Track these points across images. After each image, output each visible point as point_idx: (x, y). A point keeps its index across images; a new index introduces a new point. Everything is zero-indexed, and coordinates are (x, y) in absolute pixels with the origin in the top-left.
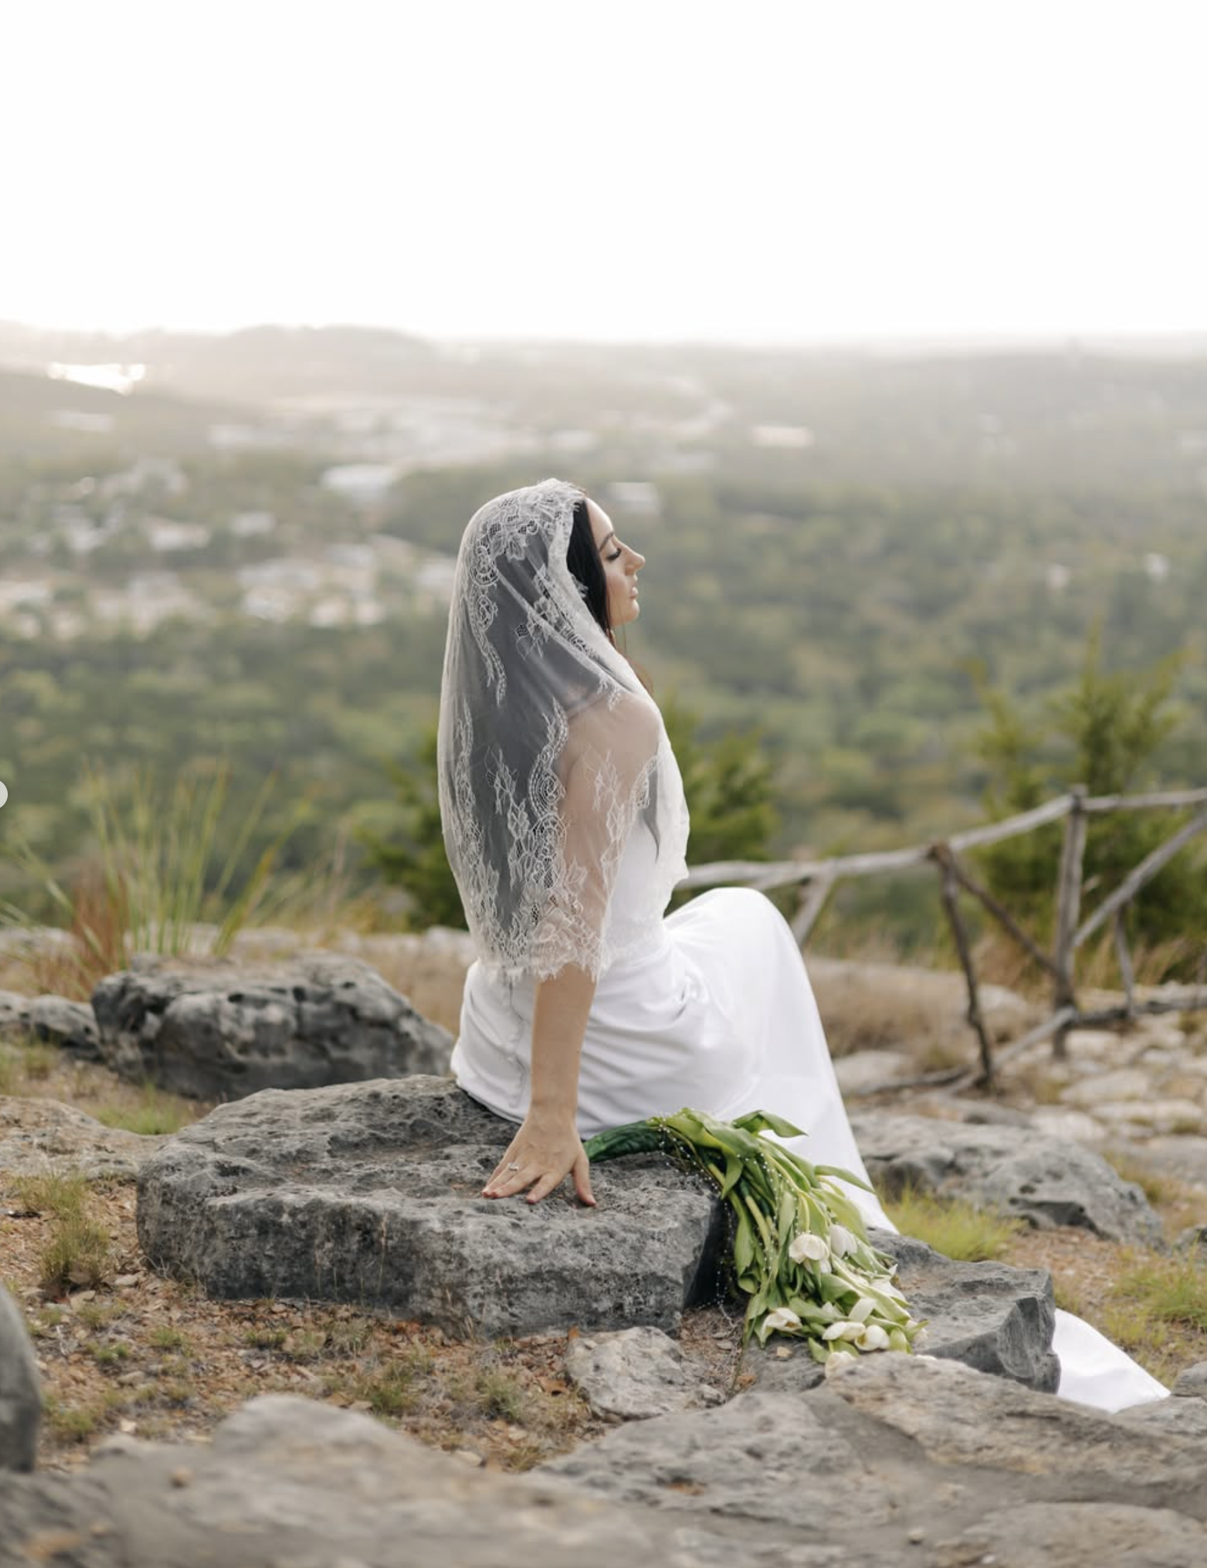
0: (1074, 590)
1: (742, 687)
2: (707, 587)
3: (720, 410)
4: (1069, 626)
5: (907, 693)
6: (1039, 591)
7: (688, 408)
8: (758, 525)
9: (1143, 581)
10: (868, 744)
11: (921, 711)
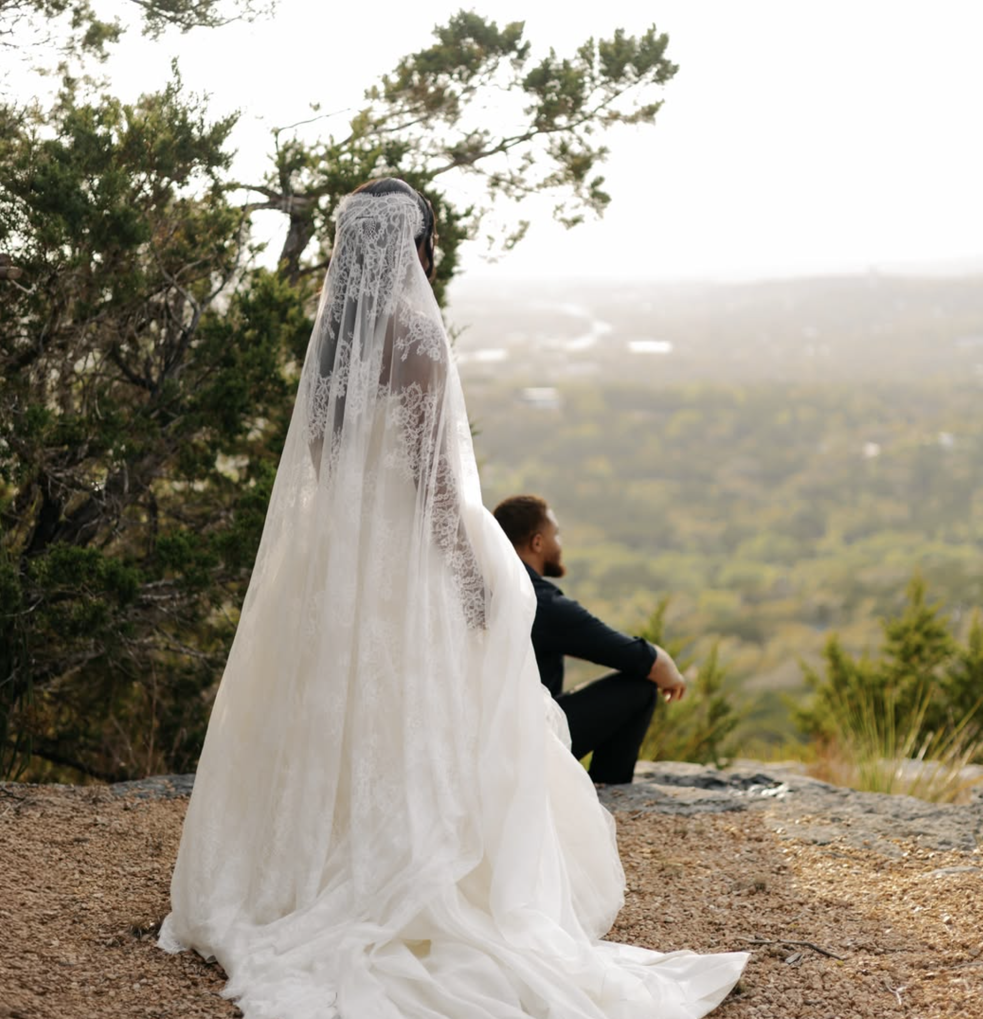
0: (883, 460)
1: (633, 543)
2: (602, 466)
3: (602, 328)
4: (883, 489)
5: (758, 544)
6: (858, 462)
7: (580, 327)
8: (638, 417)
9: (938, 451)
10: (734, 585)
11: (770, 558)
